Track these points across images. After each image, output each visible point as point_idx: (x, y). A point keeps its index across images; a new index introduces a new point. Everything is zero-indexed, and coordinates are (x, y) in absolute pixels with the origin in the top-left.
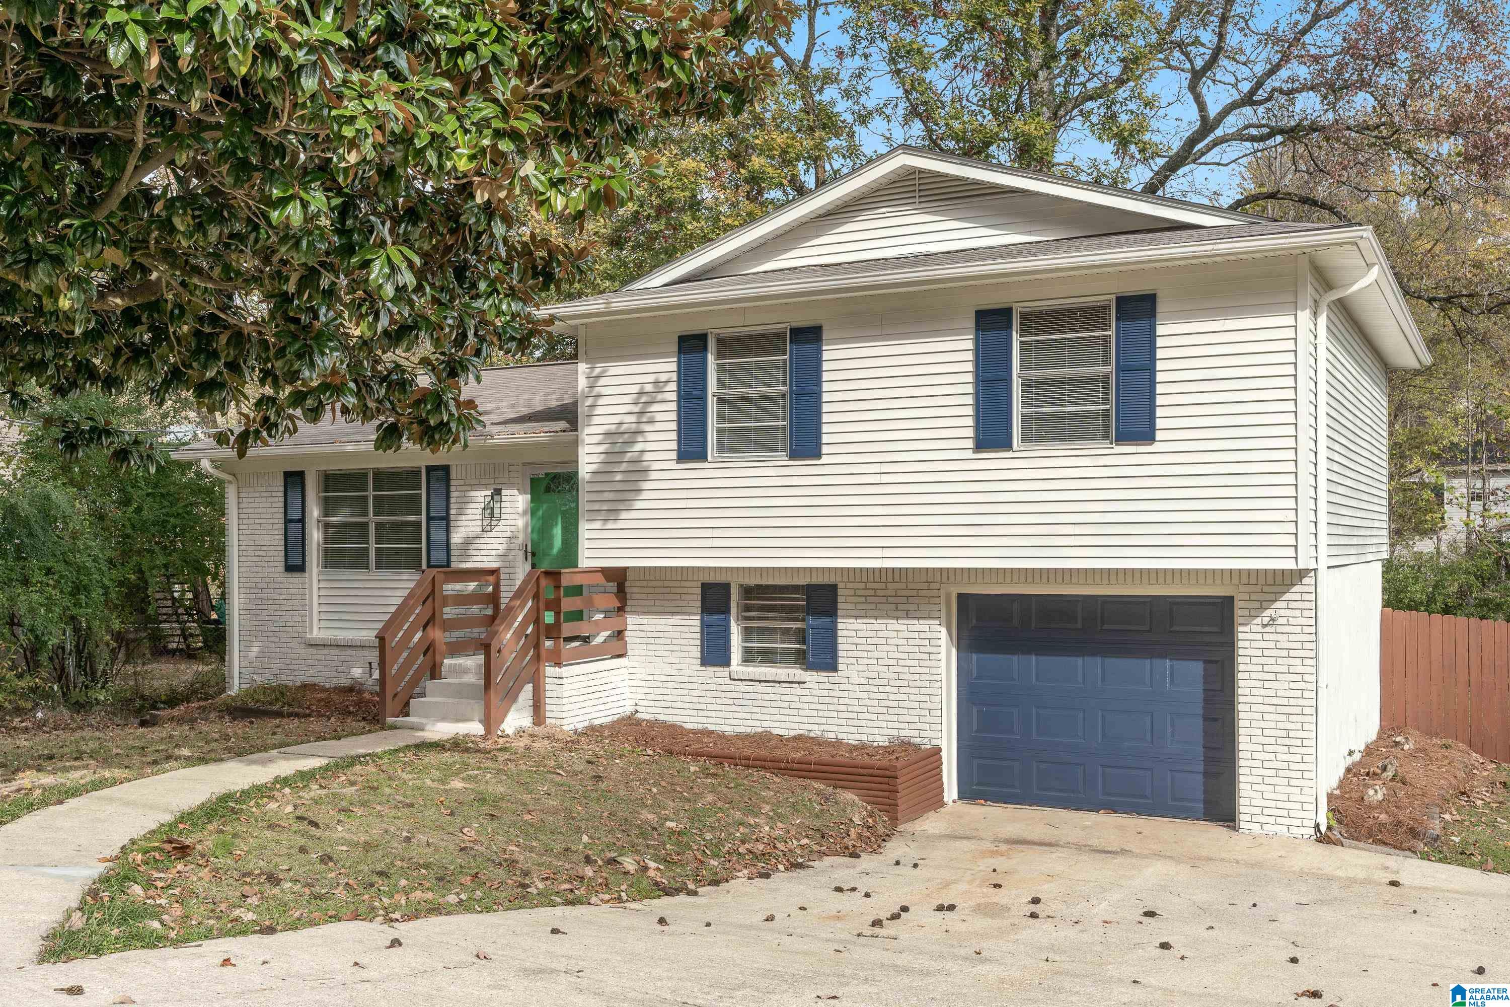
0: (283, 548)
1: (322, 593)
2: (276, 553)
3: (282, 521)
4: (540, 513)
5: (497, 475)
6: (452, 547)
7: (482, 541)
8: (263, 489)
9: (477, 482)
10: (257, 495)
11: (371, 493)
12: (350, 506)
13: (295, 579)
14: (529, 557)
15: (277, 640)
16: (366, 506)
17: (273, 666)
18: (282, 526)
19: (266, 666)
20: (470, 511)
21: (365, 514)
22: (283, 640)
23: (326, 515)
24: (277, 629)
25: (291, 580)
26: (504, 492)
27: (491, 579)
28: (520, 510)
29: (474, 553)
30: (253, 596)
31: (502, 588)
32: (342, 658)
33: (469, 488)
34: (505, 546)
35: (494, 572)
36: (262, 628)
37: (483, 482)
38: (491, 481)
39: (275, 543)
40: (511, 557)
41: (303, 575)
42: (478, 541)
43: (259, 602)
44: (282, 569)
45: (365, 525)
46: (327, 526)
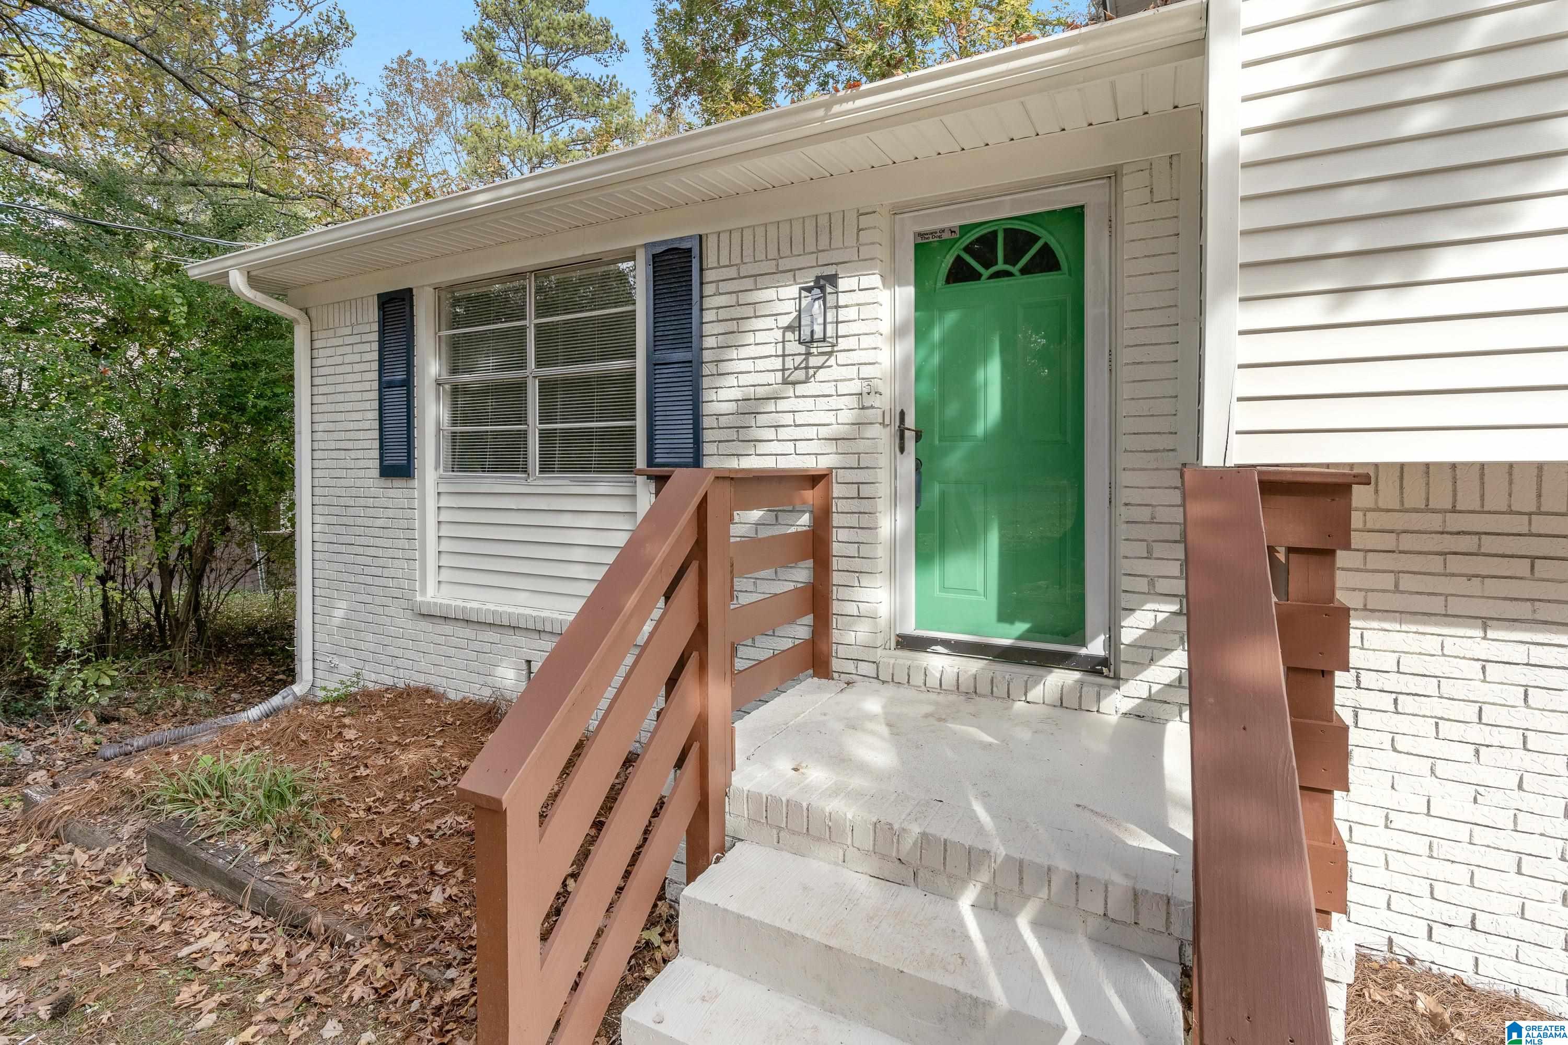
0: (376, 434)
1: (445, 516)
2: (367, 444)
3: (376, 385)
4: (936, 334)
5: (824, 242)
6: (707, 422)
7: (783, 405)
8: (348, 331)
9: (770, 267)
10: (340, 341)
11: (531, 322)
12: (496, 352)
13: (396, 490)
14: (910, 444)
15: (369, 599)
16: (523, 350)
17: (362, 645)
18: (375, 395)
19: (354, 643)
20: (750, 339)
21: (522, 365)
22: (378, 600)
23: (454, 371)
24: (369, 580)
25: (391, 493)
26: (843, 284)
27: (810, 496)
28: (885, 327)
29: (769, 434)
30: (334, 520)
31: (836, 520)
32: (476, 646)
33: (748, 283)
34: (846, 416)
35: (814, 479)
36: (345, 577)
37: (785, 264)
38: (810, 260)
39: (367, 425)
40: (861, 446)
41: (411, 483)
42: (770, 406)
43: (343, 530)
44: (376, 473)
45: (520, 387)
46: (456, 391)
